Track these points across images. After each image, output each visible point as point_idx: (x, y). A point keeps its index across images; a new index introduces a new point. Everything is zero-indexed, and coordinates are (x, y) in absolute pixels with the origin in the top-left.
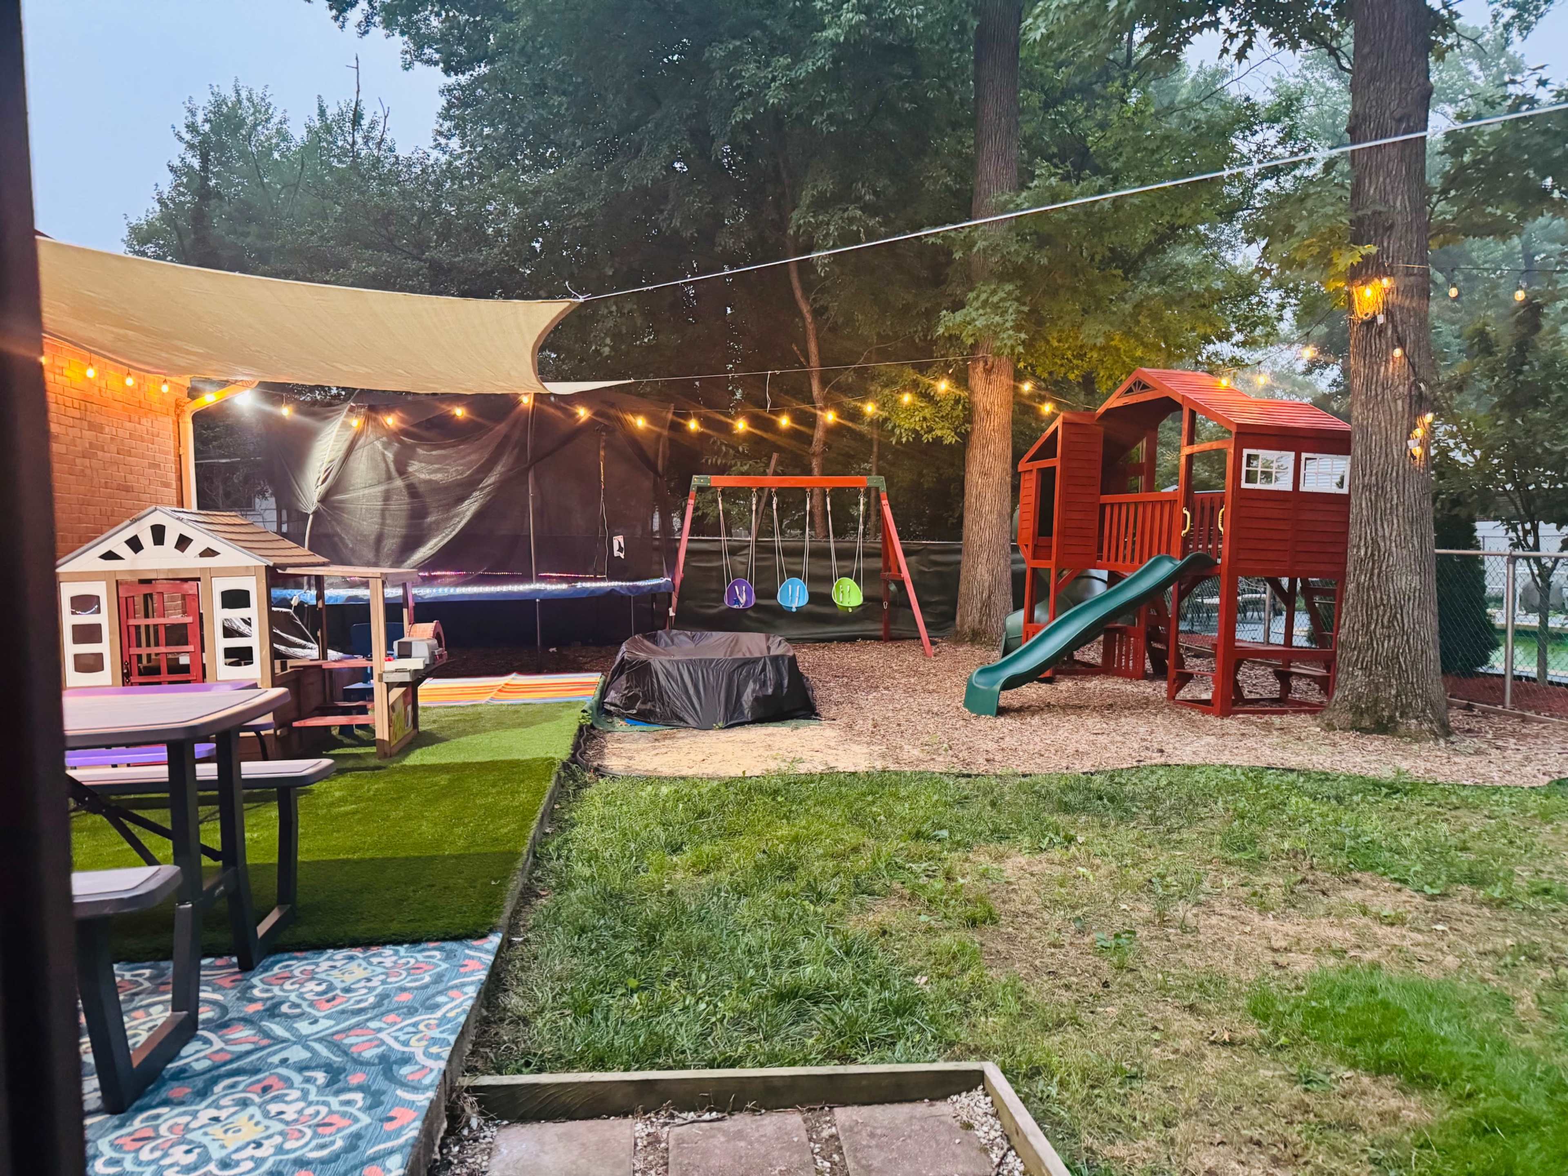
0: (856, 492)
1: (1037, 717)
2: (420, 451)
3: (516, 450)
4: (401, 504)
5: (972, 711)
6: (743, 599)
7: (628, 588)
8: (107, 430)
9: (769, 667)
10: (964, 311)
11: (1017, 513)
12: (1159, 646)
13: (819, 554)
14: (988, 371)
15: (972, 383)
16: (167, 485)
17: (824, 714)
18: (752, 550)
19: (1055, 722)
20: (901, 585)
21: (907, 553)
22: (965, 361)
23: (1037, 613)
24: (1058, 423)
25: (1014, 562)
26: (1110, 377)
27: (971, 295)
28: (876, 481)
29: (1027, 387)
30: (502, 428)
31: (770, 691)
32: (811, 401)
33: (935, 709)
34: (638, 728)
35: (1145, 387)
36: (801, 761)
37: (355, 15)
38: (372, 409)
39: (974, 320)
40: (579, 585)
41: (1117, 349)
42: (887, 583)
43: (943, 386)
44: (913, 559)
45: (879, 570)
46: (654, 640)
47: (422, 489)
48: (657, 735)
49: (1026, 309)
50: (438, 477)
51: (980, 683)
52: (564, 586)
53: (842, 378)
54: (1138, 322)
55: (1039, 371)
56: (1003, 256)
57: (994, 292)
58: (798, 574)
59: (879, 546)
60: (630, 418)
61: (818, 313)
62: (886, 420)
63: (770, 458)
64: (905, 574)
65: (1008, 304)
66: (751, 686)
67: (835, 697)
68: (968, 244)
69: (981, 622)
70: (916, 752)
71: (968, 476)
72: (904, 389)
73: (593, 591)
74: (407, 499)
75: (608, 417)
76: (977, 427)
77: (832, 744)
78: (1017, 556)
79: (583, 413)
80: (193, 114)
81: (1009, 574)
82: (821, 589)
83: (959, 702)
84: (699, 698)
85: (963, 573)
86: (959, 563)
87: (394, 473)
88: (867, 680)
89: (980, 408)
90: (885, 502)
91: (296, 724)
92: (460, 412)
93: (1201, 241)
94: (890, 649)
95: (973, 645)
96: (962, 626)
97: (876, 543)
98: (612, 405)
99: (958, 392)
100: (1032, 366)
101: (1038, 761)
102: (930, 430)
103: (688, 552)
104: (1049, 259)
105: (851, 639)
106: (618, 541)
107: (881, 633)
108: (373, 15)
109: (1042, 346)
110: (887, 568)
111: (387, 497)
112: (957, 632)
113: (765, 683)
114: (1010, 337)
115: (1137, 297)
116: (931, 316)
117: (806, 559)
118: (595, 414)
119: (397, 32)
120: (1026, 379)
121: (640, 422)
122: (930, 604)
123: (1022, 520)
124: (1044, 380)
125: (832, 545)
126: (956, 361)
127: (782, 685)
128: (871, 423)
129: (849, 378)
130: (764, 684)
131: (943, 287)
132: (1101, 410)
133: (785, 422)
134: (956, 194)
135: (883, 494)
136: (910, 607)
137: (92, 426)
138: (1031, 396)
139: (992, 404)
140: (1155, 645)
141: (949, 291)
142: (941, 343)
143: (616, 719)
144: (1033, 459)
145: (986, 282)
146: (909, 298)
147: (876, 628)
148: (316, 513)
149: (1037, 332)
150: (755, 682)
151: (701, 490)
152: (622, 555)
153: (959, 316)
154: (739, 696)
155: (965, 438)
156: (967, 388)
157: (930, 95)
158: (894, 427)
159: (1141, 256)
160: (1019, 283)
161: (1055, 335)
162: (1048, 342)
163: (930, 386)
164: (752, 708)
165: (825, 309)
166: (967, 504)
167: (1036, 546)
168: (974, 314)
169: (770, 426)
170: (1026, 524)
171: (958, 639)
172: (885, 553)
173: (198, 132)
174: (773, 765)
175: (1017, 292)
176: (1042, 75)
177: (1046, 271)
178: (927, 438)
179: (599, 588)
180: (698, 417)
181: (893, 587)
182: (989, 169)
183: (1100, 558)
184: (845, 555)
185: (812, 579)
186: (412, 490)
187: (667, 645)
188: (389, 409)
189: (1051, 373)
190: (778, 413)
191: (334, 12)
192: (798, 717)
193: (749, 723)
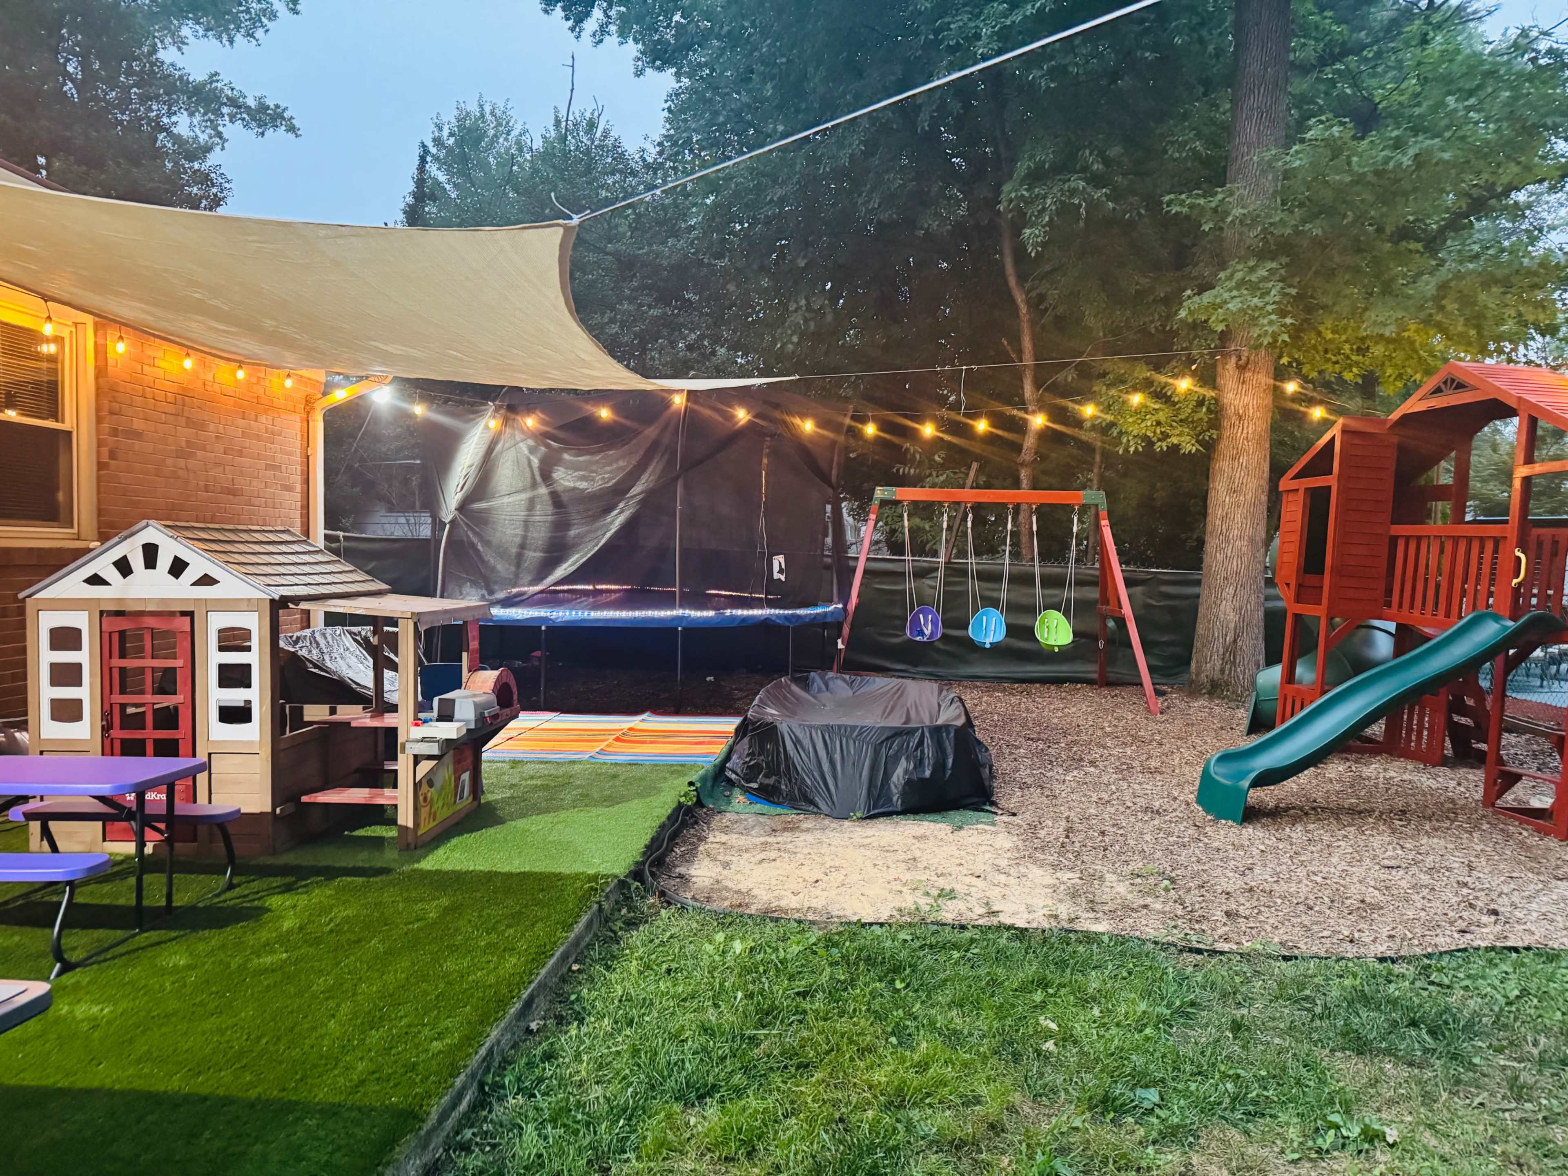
0: (1068, 509)
1: (1299, 827)
2: (566, 456)
3: (666, 457)
4: (544, 514)
5: (1207, 811)
6: (927, 632)
7: (786, 617)
8: (212, 427)
9: (928, 741)
10: (1214, 292)
11: (1277, 542)
12: (1463, 720)
13: (1023, 580)
14: (1242, 368)
15: (1220, 381)
16: (289, 489)
17: (1002, 803)
18: (941, 573)
19: (1326, 838)
20: (1121, 622)
21: (1129, 583)
22: (1212, 355)
23: (1299, 671)
24: (1335, 431)
25: (1267, 598)
26: (1400, 377)
27: (1222, 275)
28: (1095, 496)
29: (1291, 387)
30: (651, 432)
31: (928, 773)
32: (1022, 404)
33: (1156, 804)
34: (758, 807)
35: (1460, 386)
36: (951, 895)
37: (591, 25)
38: (512, 409)
39: (1225, 302)
40: (728, 612)
41: (1412, 342)
42: (1104, 618)
43: (1184, 385)
44: (1139, 590)
45: (1095, 602)
46: (805, 684)
47: (565, 498)
48: (777, 823)
49: (1293, 291)
50: (583, 485)
51: (1220, 774)
52: (711, 613)
53: (1060, 377)
54: (1442, 308)
55: (1305, 369)
56: (1264, 230)
57: (1252, 270)
58: (994, 603)
59: (1097, 573)
60: (797, 421)
61: (1037, 303)
62: (1112, 425)
63: (969, 468)
64: (1127, 610)
65: (1270, 285)
66: (903, 763)
67: (1023, 774)
68: (1220, 213)
69: (1222, 671)
70: (1122, 889)
71: (1212, 494)
72: (1135, 389)
73: (744, 619)
74: (550, 509)
75: (772, 420)
76: (1226, 434)
77: (1003, 863)
78: (1272, 591)
79: (742, 415)
80: (440, 129)
81: (1261, 614)
82: (1022, 620)
83: (1190, 794)
84: (835, 778)
85: (1202, 610)
86: (1198, 596)
87: (538, 479)
88: (1070, 745)
89: (1231, 411)
90: (1105, 522)
91: (304, 799)
92: (605, 413)
93: (1517, 212)
94: (1104, 698)
95: (1211, 699)
96: (1198, 675)
97: (1093, 569)
98: (777, 406)
99: (1202, 391)
100: (1299, 363)
101: (1305, 919)
102: (1165, 436)
103: (866, 572)
104: (1324, 232)
105: (1058, 681)
106: (779, 561)
107: (1095, 676)
108: (607, 24)
109: (1311, 338)
110: (1105, 600)
111: (531, 504)
112: (1192, 682)
113: (921, 761)
114: (1271, 323)
115: (1443, 273)
116: (1173, 301)
117: (1005, 585)
118: (756, 416)
119: (630, 41)
120: (1290, 379)
121: (808, 426)
122: (1157, 644)
123: (1282, 552)
124: (1312, 381)
125: (1037, 570)
126: (1202, 355)
127: (944, 765)
128: (1094, 428)
129: (1069, 376)
130: (920, 764)
131: (1188, 269)
132: (1395, 416)
133: (982, 426)
134: (1206, 162)
135: (1103, 513)
136: (1130, 646)
137: (190, 423)
138: (1296, 398)
139: (1246, 407)
140: (1456, 718)
141: (1194, 273)
142: (1183, 333)
143: (737, 792)
144: (1298, 476)
145: (1243, 259)
146: (1145, 281)
147: (1091, 670)
148: (453, 522)
149: (1305, 320)
150: (908, 759)
151: (884, 503)
152: (783, 578)
153: (1207, 297)
154: (887, 776)
155: (1210, 447)
156: (1214, 387)
157: (1178, 40)
158: (1121, 433)
159: (1442, 231)
160: (1284, 260)
161: (1329, 323)
162: (1319, 334)
163: (1166, 384)
164: (903, 795)
165: (1042, 298)
166: (1209, 528)
167: (1300, 586)
168: (1226, 296)
169: (963, 430)
170: (1286, 558)
171: (1193, 690)
172: (1103, 581)
173: (443, 145)
174: (908, 901)
175: (1282, 271)
176: (1317, 28)
177: (1320, 244)
178: (1161, 446)
179: (752, 617)
180: (875, 419)
181: (1111, 624)
182: (1249, 130)
183: (1389, 605)
184: (1052, 582)
185: (1012, 608)
186: (557, 500)
187: (820, 690)
188: (529, 410)
189: (1320, 372)
190: (975, 416)
191: (570, 23)
192: (965, 807)
193: (898, 813)
